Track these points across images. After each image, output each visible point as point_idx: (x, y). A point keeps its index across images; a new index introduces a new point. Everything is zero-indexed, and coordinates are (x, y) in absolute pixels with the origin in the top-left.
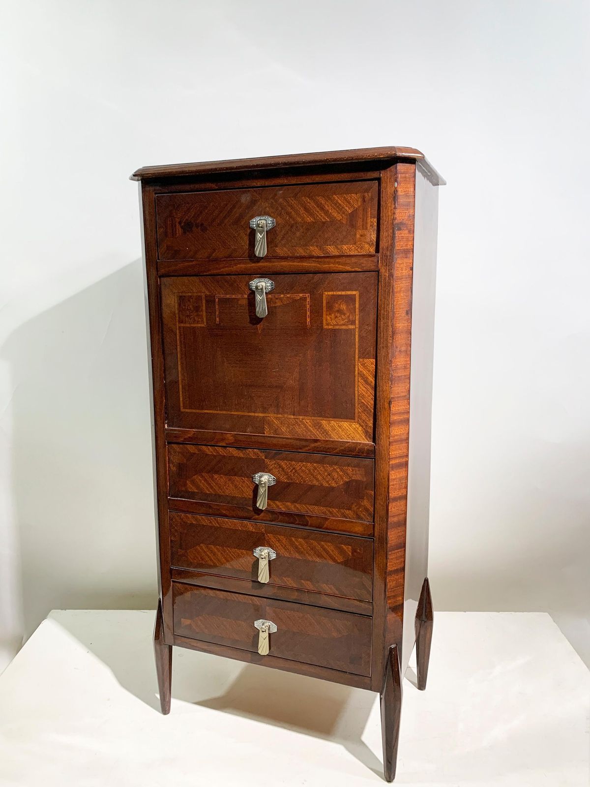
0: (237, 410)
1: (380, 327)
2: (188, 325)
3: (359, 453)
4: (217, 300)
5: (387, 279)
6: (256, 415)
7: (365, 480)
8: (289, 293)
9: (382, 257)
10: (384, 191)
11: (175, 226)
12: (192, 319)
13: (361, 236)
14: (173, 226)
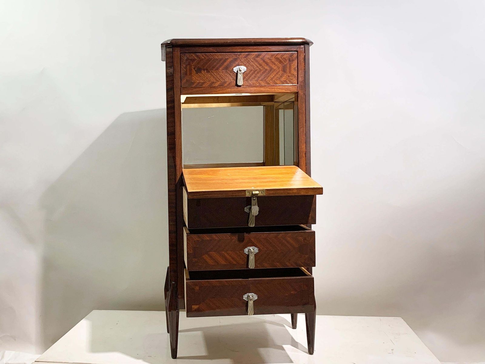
5: (302, 96)
9: (300, 86)
10: (299, 57)
13: (289, 76)
14: (191, 70)
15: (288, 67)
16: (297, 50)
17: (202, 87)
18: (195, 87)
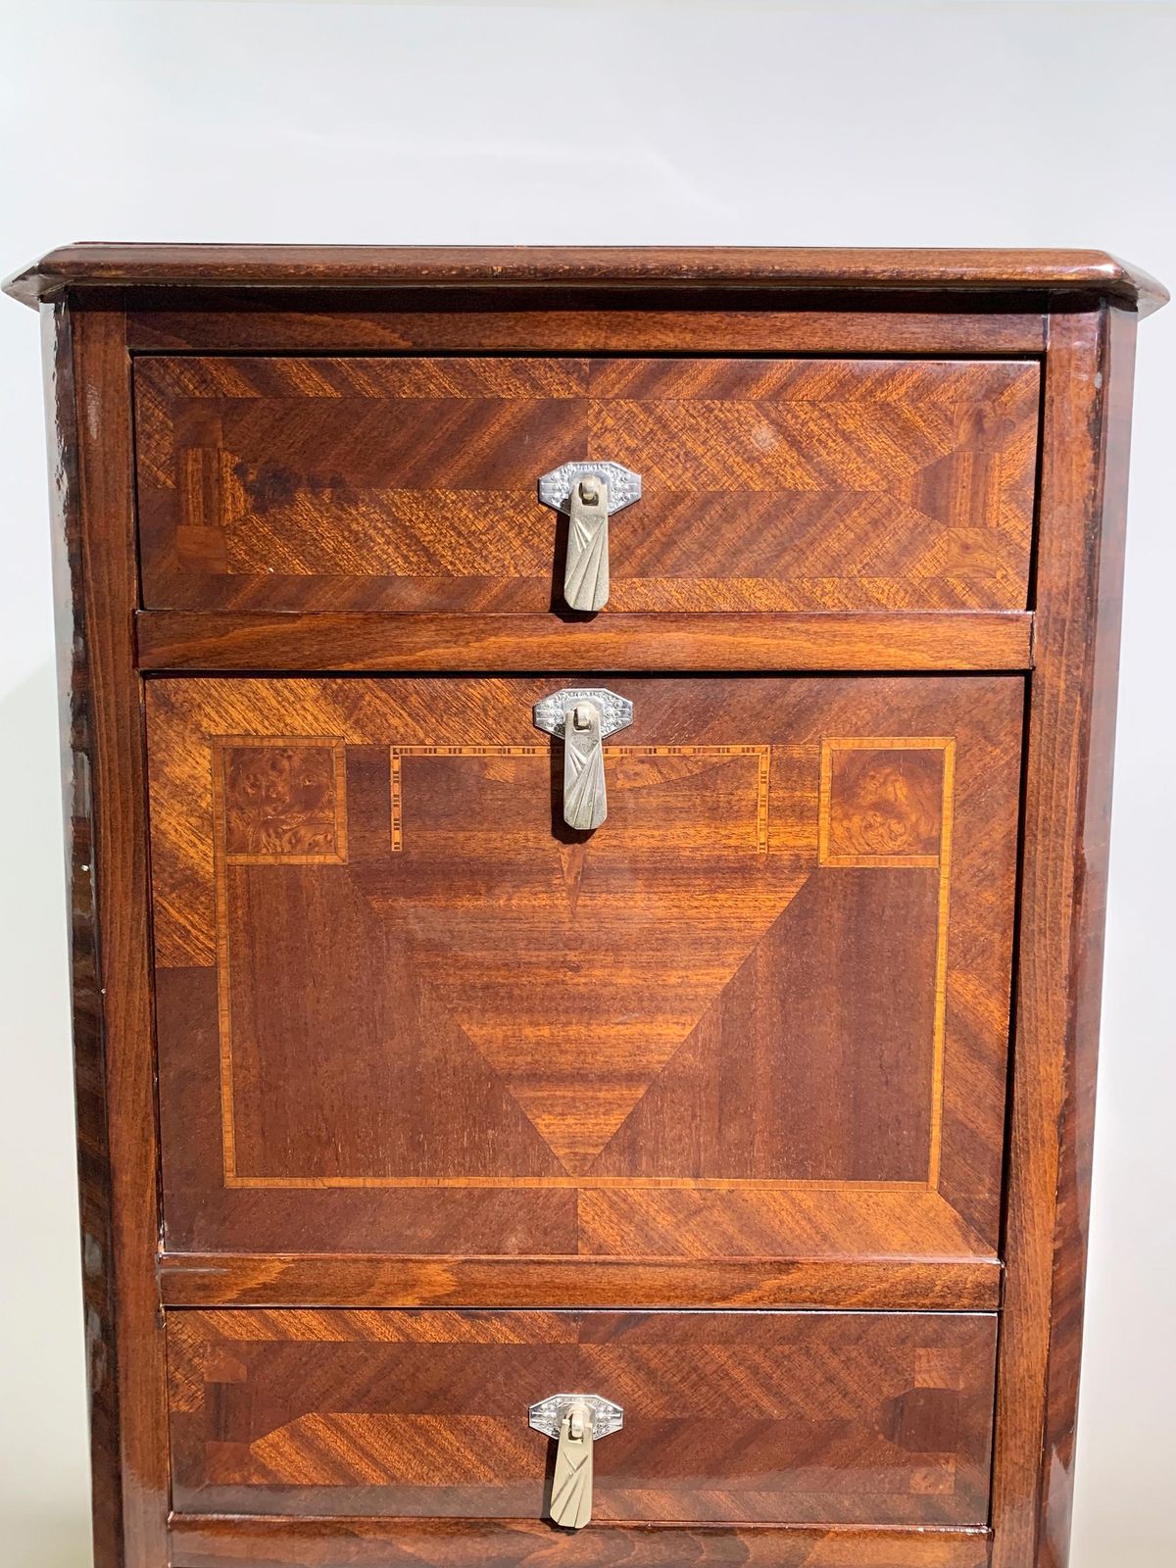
0: (472, 1171)
1: (1032, 864)
2: (270, 860)
3: (943, 1297)
4: (396, 765)
5: (1062, 698)
6: (546, 1183)
7: (962, 1386)
8: (689, 741)
9: (1047, 625)
10: (1057, 399)
11: (220, 480)
12: (287, 837)
13: (966, 547)
14: (211, 482)
15: (967, 482)
16: (1040, 347)
17: (298, 616)
18: (242, 614)
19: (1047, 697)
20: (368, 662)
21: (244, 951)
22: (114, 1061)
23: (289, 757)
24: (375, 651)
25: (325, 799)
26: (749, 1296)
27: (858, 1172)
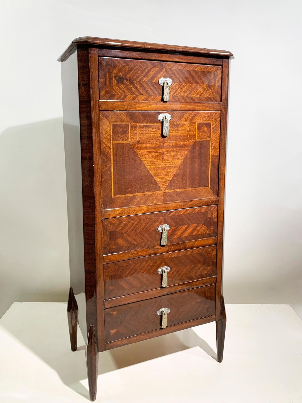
0: (149, 191)
2: (119, 143)
3: (211, 203)
7: (213, 216)
8: (179, 122)
9: (223, 104)
10: (224, 71)
11: (112, 78)
12: (122, 139)
13: (213, 93)
16: (222, 64)
19: (223, 115)
20: (135, 109)
21: (115, 158)
22: (95, 177)
23: (122, 125)
24: (135, 107)
25: (128, 132)
26: (187, 206)
27: (200, 186)
